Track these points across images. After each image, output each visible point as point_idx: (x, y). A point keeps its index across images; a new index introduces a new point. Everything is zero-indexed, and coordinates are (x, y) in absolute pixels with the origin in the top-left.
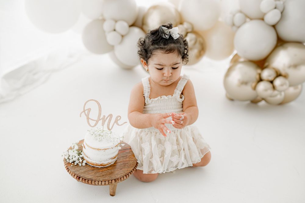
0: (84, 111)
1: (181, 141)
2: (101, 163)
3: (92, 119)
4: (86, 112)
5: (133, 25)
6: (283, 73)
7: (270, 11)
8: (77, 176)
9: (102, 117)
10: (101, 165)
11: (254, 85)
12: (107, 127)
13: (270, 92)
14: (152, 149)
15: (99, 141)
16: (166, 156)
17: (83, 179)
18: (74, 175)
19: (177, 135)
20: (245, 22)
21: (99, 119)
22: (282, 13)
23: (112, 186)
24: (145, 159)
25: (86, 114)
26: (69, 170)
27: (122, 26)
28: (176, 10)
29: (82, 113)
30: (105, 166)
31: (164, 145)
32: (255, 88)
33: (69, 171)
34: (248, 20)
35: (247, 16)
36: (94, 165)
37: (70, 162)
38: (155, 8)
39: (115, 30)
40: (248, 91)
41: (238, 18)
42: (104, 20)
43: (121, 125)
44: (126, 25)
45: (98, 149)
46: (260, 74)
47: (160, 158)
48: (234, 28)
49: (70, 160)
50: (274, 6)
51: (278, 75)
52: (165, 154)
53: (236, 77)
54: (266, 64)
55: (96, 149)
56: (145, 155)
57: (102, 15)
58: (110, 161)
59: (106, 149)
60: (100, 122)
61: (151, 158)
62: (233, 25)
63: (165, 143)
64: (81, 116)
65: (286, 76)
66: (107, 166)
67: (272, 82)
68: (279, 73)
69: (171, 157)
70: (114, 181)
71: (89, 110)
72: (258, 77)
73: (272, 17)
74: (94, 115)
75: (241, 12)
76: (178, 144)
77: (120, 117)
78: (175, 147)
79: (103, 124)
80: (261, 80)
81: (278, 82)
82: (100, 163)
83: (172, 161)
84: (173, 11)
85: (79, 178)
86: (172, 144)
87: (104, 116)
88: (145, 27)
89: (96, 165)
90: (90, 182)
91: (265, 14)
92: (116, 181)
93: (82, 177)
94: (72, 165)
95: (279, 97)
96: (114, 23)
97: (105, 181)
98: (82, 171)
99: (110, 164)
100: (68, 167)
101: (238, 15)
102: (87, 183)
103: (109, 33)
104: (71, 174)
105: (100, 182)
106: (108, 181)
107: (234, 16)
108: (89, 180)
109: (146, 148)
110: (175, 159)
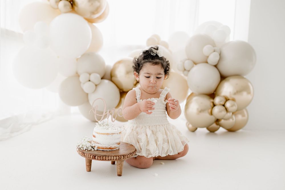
2: (110, 147)
5: (102, 78)
8: (93, 156)
10: (110, 148)
11: (210, 111)
17: (98, 156)
18: (90, 155)
20: (193, 67)
22: (220, 55)
24: (142, 146)
26: (84, 154)
30: (112, 150)
32: (211, 114)
33: (85, 155)
34: (195, 65)
36: (104, 149)
37: (84, 149)
38: (120, 62)
39: (89, 81)
40: (206, 117)
41: (187, 64)
44: (99, 77)
45: (108, 134)
46: (213, 103)
48: (186, 72)
49: (83, 148)
50: (213, 50)
51: (227, 100)
53: (194, 107)
56: (142, 142)
57: (77, 73)
58: (116, 146)
59: (113, 134)
62: (185, 70)
63: (157, 133)
65: (234, 100)
66: (114, 150)
67: (224, 105)
69: (163, 144)
70: (122, 157)
71: (96, 107)
72: (212, 104)
73: (213, 58)
75: (188, 59)
77: (121, 109)
79: (108, 118)
80: (214, 105)
81: (228, 104)
82: (108, 147)
83: (164, 147)
85: (95, 156)
86: (163, 134)
88: (113, 79)
89: (106, 149)
90: (104, 158)
91: (208, 57)
92: (124, 157)
93: (98, 155)
94: (86, 150)
95: (231, 120)
96: (88, 75)
97: (116, 157)
98: (96, 153)
99: (116, 149)
100: (83, 152)
101: (187, 62)
102: (102, 159)
103: (84, 84)
104: (87, 156)
105: (113, 157)
106: (118, 156)
107: (184, 63)
108: (103, 157)
109: (143, 137)
110: (166, 146)
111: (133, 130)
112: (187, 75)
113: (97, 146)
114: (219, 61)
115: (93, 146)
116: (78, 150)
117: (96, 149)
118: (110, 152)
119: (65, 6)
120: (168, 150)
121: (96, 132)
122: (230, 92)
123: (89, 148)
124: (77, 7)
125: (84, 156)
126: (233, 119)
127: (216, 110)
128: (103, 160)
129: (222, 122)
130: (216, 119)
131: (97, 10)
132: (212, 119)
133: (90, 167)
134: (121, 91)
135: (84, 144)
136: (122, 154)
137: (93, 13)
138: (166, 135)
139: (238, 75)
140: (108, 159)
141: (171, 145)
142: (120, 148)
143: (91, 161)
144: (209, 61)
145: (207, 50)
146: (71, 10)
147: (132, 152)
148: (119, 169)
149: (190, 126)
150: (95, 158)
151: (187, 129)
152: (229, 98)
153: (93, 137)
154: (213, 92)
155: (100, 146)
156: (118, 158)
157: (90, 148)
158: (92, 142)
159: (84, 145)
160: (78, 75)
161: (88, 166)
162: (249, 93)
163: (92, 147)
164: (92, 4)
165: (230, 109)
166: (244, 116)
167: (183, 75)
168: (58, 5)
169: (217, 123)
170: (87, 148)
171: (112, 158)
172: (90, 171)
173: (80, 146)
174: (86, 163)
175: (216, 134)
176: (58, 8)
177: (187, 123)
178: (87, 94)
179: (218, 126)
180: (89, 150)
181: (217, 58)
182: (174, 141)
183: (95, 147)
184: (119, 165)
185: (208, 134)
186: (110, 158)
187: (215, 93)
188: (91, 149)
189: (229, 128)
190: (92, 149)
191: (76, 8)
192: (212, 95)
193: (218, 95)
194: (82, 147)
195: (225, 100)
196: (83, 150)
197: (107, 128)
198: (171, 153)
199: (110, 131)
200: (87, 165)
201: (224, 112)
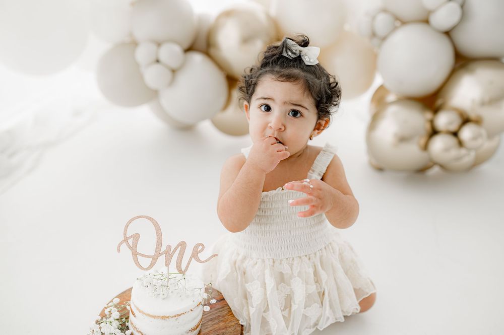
0: (126, 240)
1: (323, 275)
3: (142, 255)
4: (130, 241)
5: (190, 49)
6: (472, 115)
9: (164, 248)
11: (423, 141)
12: (177, 268)
13: (455, 152)
14: (268, 295)
15: (164, 299)
16: (294, 307)
19: (314, 263)
20: (395, 29)
21: (158, 253)
24: (253, 314)
25: (131, 245)
27: (171, 53)
28: (268, 16)
29: (121, 243)
31: (289, 285)
32: (426, 147)
35: (397, 18)
38: (228, 14)
39: (158, 61)
40: (412, 153)
41: (382, 22)
42: (135, 44)
43: (206, 261)
44: (177, 50)
45: (164, 318)
46: (432, 122)
47: (283, 310)
48: (376, 41)
51: (465, 121)
52: (292, 304)
53: (388, 129)
54: (439, 102)
55: (159, 317)
59: (179, 315)
60: (162, 259)
61: (264, 312)
62: (374, 35)
63: (292, 281)
64: (119, 251)
65: (478, 122)
67: (455, 134)
68: (465, 117)
69: (305, 309)
71: (136, 237)
72: (428, 126)
73: (445, 16)
74: (147, 246)
75: (384, 10)
76: (317, 281)
77: (202, 245)
78: (313, 288)
79: (167, 264)
80: (434, 132)
81: (467, 133)
83: (308, 315)
84: (262, 16)
86: (307, 283)
87: (169, 247)
96: (155, 48)
103: (147, 67)
107: (374, 18)
122: (474, 100)
132: (424, 156)
144: (432, 21)
160: (133, 43)
178: (156, 91)
195: (459, 122)
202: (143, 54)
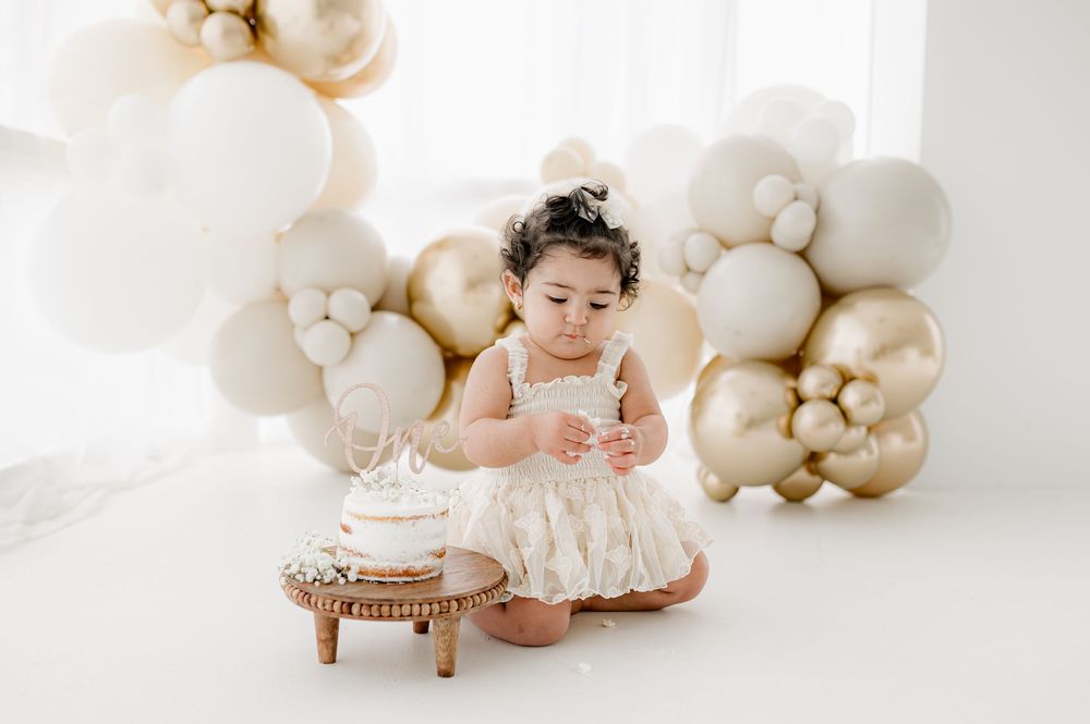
1: (630, 507)
2: (405, 566)
5: (375, 308)
6: (858, 372)
7: (785, 206)
8: (343, 603)
10: (406, 573)
11: (783, 422)
14: (553, 525)
16: (592, 546)
17: (362, 605)
18: (331, 601)
20: (718, 257)
22: (817, 211)
23: (446, 638)
24: (530, 559)
26: (310, 597)
27: (350, 305)
30: (416, 579)
31: (582, 518)
32: (790, 433)
33: (313, 600)
34: (724, 252)
36: (384, 576)
37: (309, 579)
38: (440, 246)
39: (327, 318)
40: (771, 446)
41: (697, 249)
42: (286, 301)
44: (362, 301)
45: (397, 519)
46: (795, 391)
48: (691, 278)
49: (305, 574)
50: (792, 196)
51: (846, 379)
52: (588, 543)
53: (725, 408)
55: (388, 518)
56: (530, 546)
57: (278, 289)
58: (431, 562)
59: (417, 518)
62: (687, 269)
63: (585, 510)
65: (871, 379)
66: (423, 577)
67: (835, 401)
68: (847, 376)
69: (608, 551)
70: (454, 604)
71: (353, 418)
72: (791, 398)
73: (793, 226)
75: (700, 231)
77: (447, 423)
80: (800, 401)
81: (852, 397)
82: (401, 566)
83: (612, 561)
85: (350, 605)
86: (607, 513)
88: (418, 308)
89: (390, 576)
90: (385, 609)
91: (773, 220)
92: (460, 604)
93: (360, 599)
94: (317, 583)
95: (863, 455)
96: (322, 297)
97: (430, 604)
98: (353, 592)
99: (430, 575)
100: (304, 591)
101: (694, 239)
102: (376, 614)
103: (306, 329)
104: (319, 605)
105: (418, 606)
106: (439, 603)
107: (683, 244)
108: (381, 606)
109: (532, 527)
110: (620, 557)
111: (495, 498)
112: (695, 291)
113: (356, 564)
114: (814, 235)
115: (343, 564)
116: (284, 583)
117: (352, 576)
118: (408, 585)
119: (227, 33)
120: (628, 573)
121: (351, 514)
122: (859, 352)
123: (328, 572)
124: (274, 36)
125: (307, 605)
126: (870, 452)
127: (807, 417)
128: (380, 617)
129: (832, 462)
130: (808, 454)
131: (351, 47)
132: (794, 451)
133: (331, 645)
134: (449, 355)
135: (307, 558)
136: (450, 594)
137: (336, 60)
138: (622, 516)
139: (885, 288)
140: (401, 616)
141: (643, 553)
142: (445, 572)
143: (336, 621)
144: (776, 236)
145: (767, 192)
146: (252, 48)
147: (489, 583)
148: (444, 651)
149: (713, 480)
150: (351, 613)
151: (699, 493)
152: (856, 371)
153: (341, 532)
154: (794, 352)
155: (369, 564)
156: (436, 607)
157: (330, 575)
158: (339, 552)
159: (307, 563)
160: (281, 298)
161: (326, 640)
162: (927, 352)
163: (339, 571)
164: (331, 26)
165: (857, 413)
166: (910, 438)
167: (679, 289)
168: (198, 33)
169: (813, 466)
170: (319, 573)
171: (416, 609)
172: (333, 660)
173: (294, 569)
174: (319, 631)
175: (809, 509)
176: (199, 44)
177: (700, 470)
178: (321, 369)
179: (817, 479)
180: (327, 580)
181: (808, 226)
182: (655, 537)
183: (349, 569)
184: (444, 633)
185: (778, 509)
186: (406, 609)
187: (801, 354)
188: (336, 579)
189: (857, 483)
190: (339, 575)
191: (268, 42)
192: (792, 364)
193: (813, 364)
194: (300, 572)
195: (838, 382)
196: (305, 582)
197: (393, 497)
198: (640, 582)
199: (404, 508)
200: (320, 640)
201: (836, 427)
202: (301, 307)
